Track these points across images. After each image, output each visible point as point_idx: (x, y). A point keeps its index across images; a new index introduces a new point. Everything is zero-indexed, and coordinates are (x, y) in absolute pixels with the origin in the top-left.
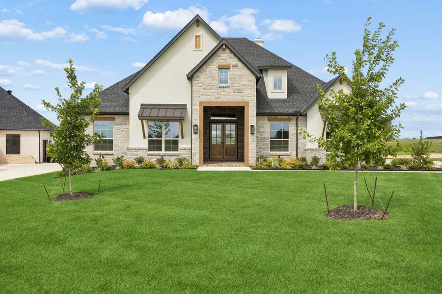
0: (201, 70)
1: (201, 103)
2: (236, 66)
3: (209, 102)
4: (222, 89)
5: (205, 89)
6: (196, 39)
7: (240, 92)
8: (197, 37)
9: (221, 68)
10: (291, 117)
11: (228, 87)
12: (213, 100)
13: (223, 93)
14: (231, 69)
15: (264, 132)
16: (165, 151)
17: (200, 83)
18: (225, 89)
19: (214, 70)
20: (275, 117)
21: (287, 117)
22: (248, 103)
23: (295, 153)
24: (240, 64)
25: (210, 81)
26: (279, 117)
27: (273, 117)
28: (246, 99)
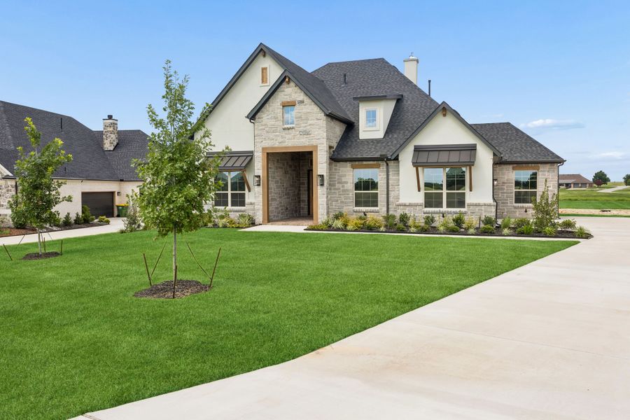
0: (263, 109)
1: (263, 149)
2: (302, 102)
3: (273, 148)
4: (287, 131)
5: (267, 132)
6: (263, 72)
7: (307, 133)
8: (264, 70)
9: (285, 105)
10: (380, 162)
11: (293, 128)
12: (276, 146)
13: (287, 136)
14: (297, 107)
15: (346, 183)
16: (232, 205)
17: (262, 125)
18: (290, 131)
19: (278, 108)
20: (360, 163)
21: (375, 162)
22: (316, 147)
23: (385, 209)
24: (307, 100)
25: (272, 122)
26: (365, 163)
27: (357, 163)
28: (314, 142)
